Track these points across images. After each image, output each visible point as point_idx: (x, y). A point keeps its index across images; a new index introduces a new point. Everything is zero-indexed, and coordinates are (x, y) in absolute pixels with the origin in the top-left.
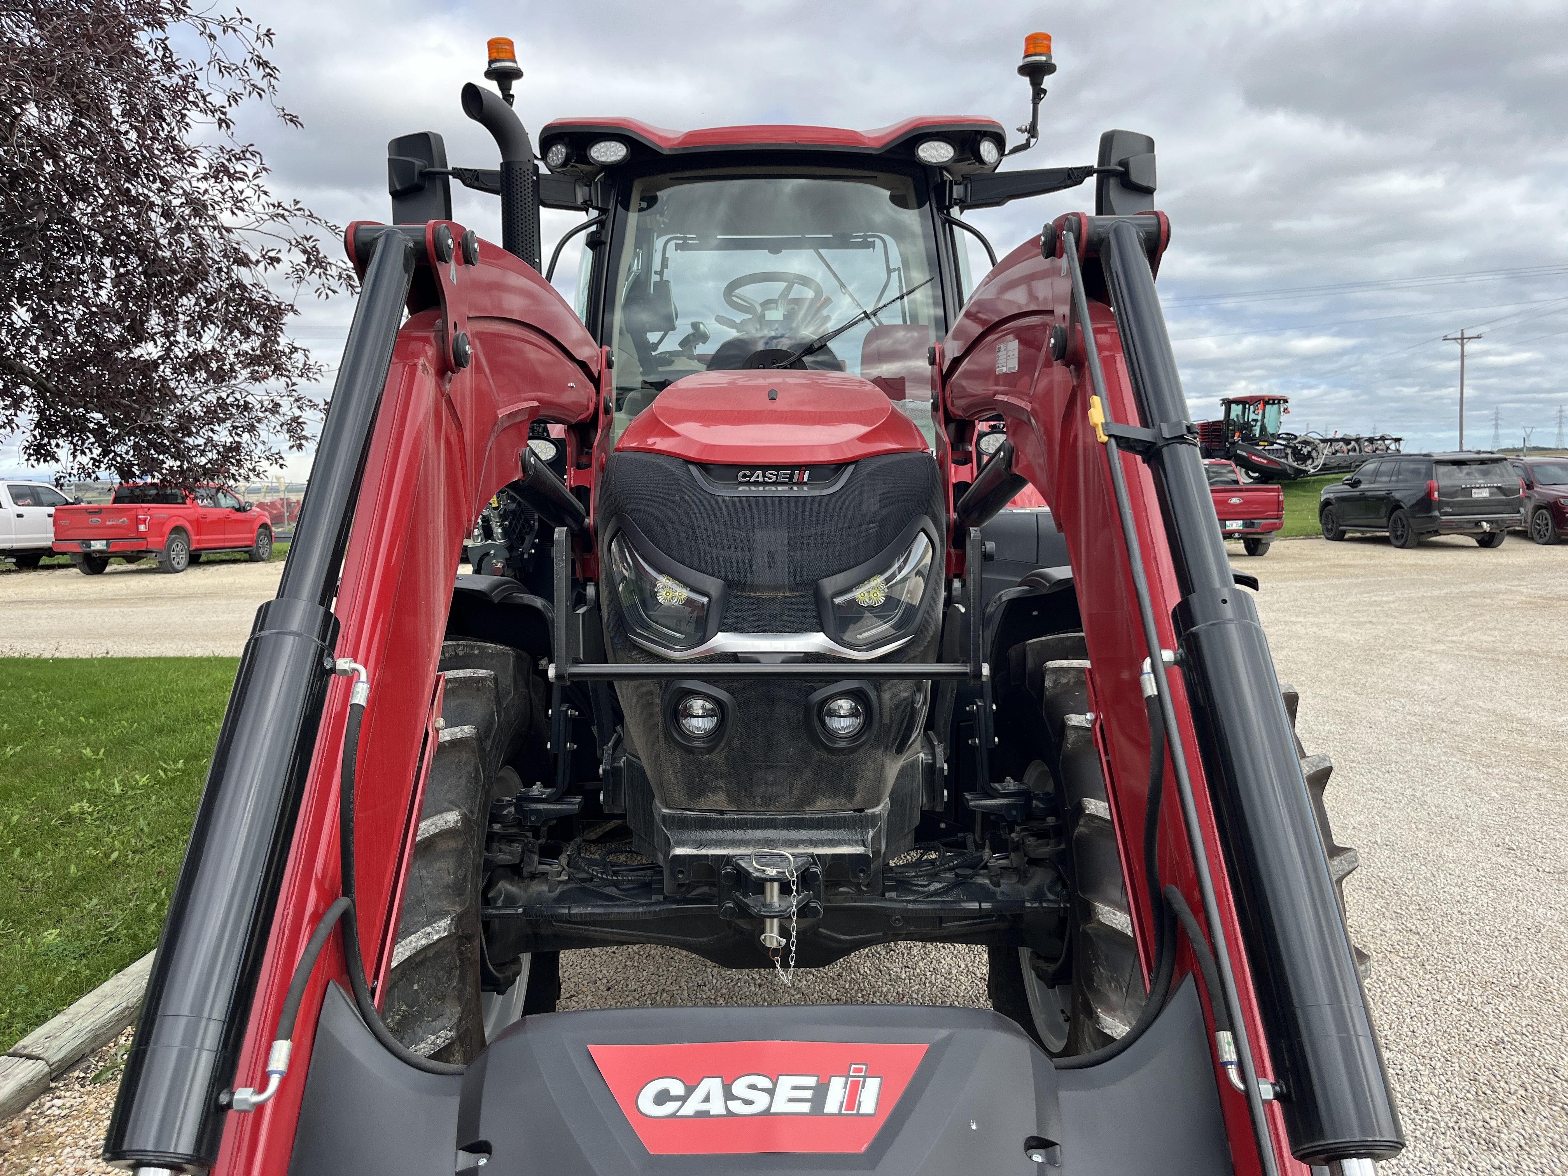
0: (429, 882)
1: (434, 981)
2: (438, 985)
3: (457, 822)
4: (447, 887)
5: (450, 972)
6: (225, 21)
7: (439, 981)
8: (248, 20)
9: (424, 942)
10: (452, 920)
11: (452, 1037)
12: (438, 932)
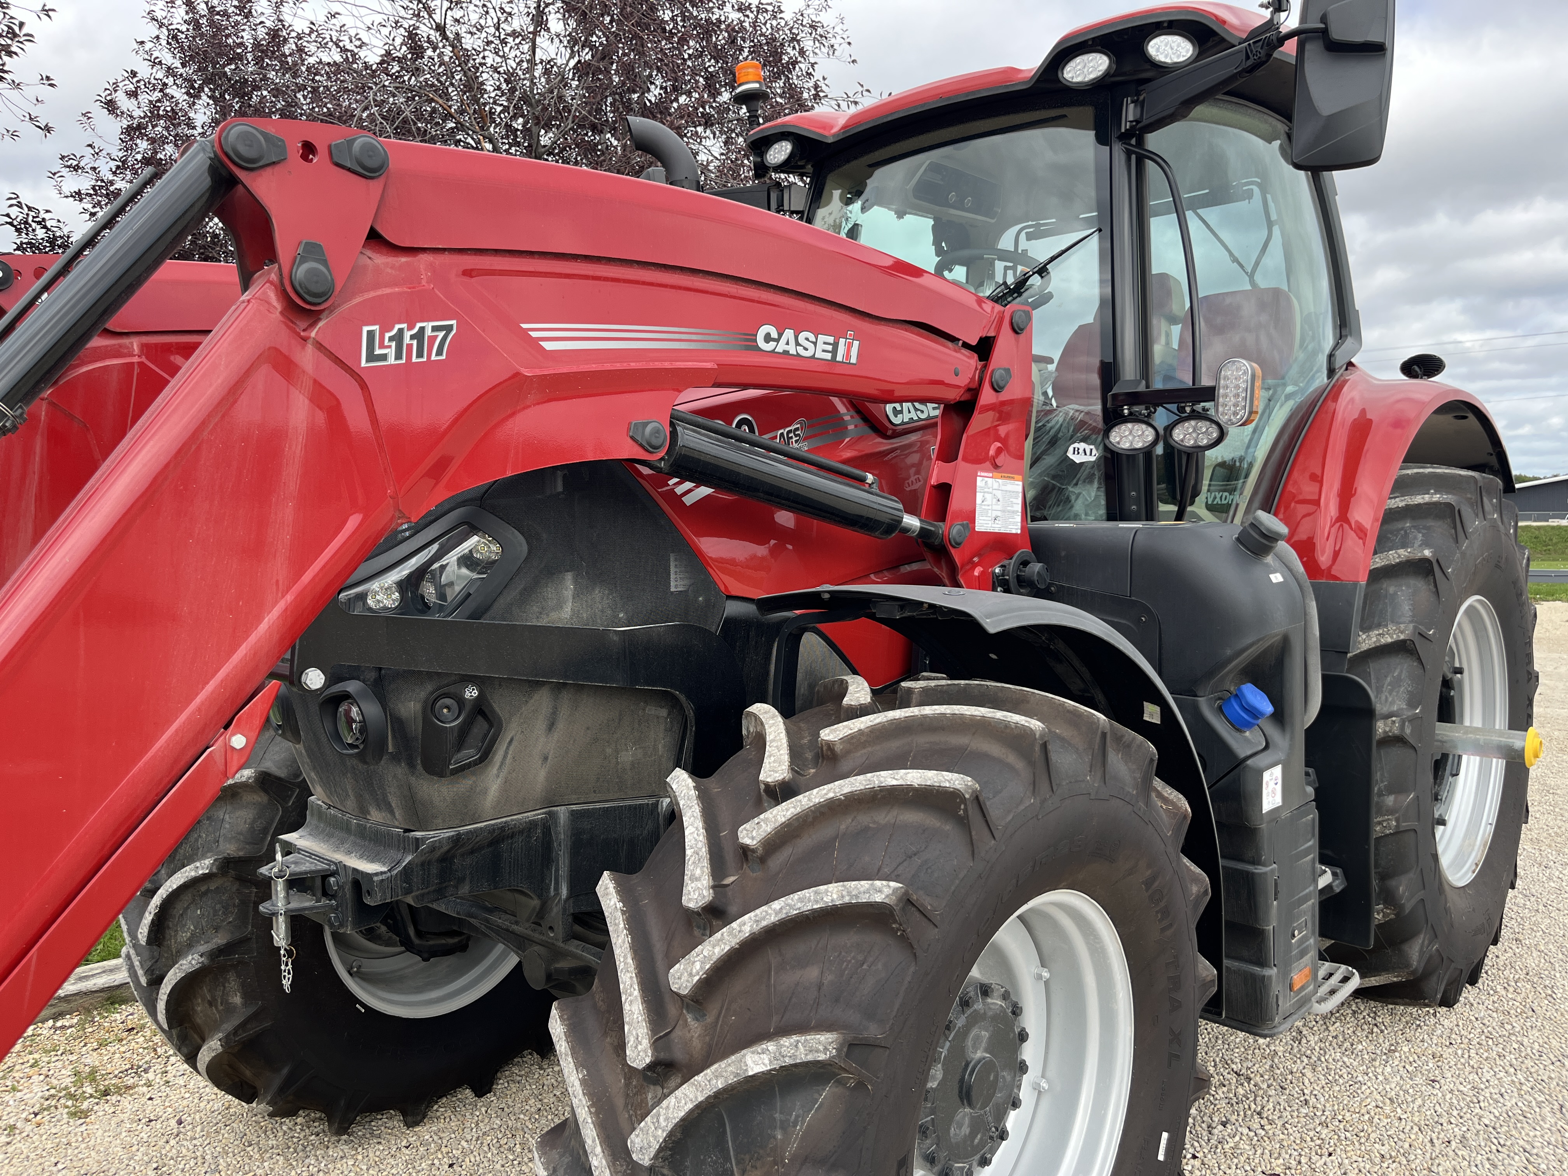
0: (227, 826)
1: (211, 911)
2: (214, 916)
3: (249, 778)
4: (240, 833)
5: (226, 908)
6: (848, 97)
7: (215, 912)
8: (868, 91)
9: (193, 874)
10: (215, 860)
11: (202, 962)
12: (203, 868)
